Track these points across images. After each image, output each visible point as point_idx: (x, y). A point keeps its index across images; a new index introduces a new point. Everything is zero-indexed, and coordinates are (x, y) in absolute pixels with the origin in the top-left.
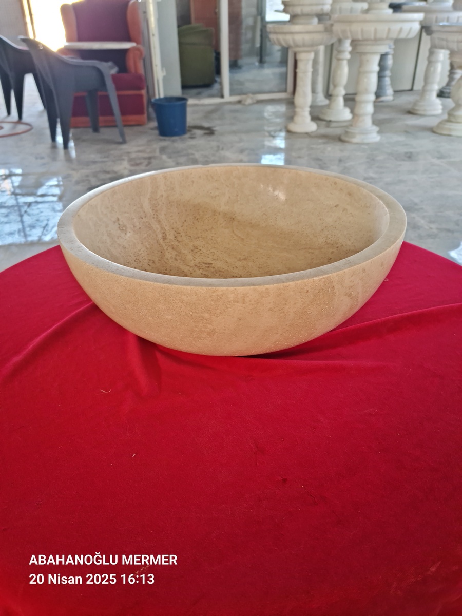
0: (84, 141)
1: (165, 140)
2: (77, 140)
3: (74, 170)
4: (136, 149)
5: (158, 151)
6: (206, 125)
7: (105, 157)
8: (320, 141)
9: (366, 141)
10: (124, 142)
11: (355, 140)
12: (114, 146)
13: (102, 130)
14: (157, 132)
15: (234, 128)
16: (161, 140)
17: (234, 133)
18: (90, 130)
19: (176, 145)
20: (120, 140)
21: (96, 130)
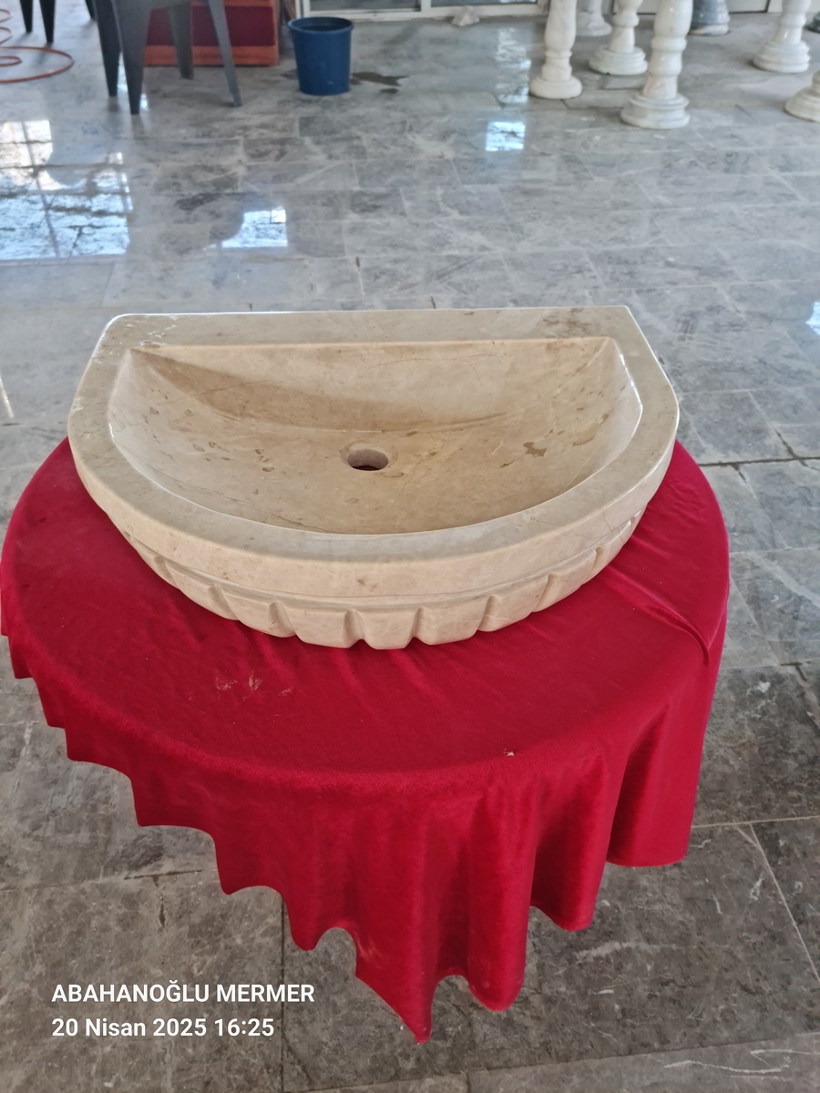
0: (165, 96)
1: (310, 102)
2: (152, 94)
3: (151, 161)
4: (258, 120)
5: (297, 125)
6: (385, 71)
7: (204, 136)
8: (584, 119)
9: (664, 125)
10: (236, 104)
11: (644, 123)
12: (220, 111)
13: (199, 73)
14: (295, 83)
15: (435, 81)
16: (303, 101)
17: (434, 91)
18: (177, 73)
19: (329, 114)
20: (231, 99)
21: (187, 73)
